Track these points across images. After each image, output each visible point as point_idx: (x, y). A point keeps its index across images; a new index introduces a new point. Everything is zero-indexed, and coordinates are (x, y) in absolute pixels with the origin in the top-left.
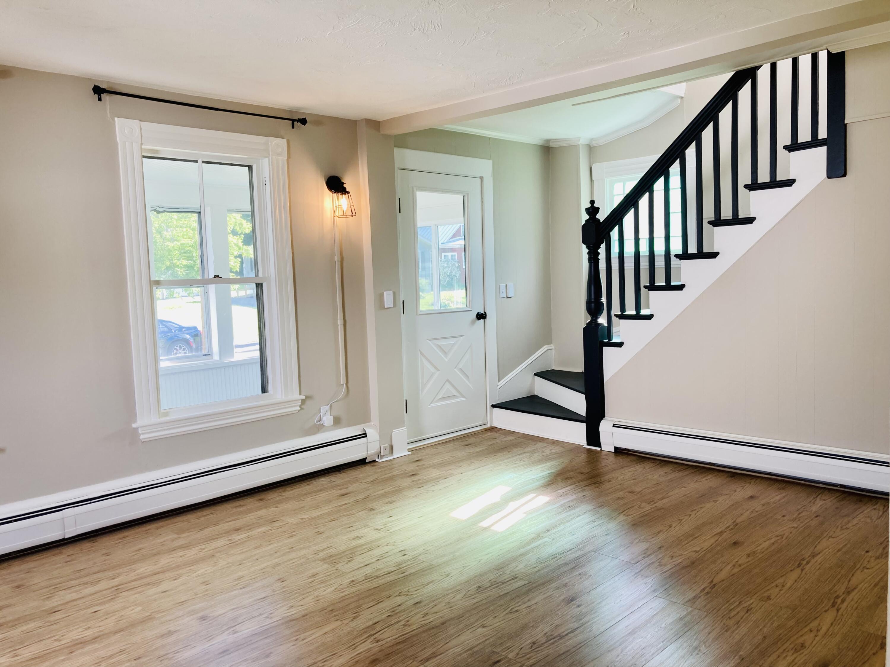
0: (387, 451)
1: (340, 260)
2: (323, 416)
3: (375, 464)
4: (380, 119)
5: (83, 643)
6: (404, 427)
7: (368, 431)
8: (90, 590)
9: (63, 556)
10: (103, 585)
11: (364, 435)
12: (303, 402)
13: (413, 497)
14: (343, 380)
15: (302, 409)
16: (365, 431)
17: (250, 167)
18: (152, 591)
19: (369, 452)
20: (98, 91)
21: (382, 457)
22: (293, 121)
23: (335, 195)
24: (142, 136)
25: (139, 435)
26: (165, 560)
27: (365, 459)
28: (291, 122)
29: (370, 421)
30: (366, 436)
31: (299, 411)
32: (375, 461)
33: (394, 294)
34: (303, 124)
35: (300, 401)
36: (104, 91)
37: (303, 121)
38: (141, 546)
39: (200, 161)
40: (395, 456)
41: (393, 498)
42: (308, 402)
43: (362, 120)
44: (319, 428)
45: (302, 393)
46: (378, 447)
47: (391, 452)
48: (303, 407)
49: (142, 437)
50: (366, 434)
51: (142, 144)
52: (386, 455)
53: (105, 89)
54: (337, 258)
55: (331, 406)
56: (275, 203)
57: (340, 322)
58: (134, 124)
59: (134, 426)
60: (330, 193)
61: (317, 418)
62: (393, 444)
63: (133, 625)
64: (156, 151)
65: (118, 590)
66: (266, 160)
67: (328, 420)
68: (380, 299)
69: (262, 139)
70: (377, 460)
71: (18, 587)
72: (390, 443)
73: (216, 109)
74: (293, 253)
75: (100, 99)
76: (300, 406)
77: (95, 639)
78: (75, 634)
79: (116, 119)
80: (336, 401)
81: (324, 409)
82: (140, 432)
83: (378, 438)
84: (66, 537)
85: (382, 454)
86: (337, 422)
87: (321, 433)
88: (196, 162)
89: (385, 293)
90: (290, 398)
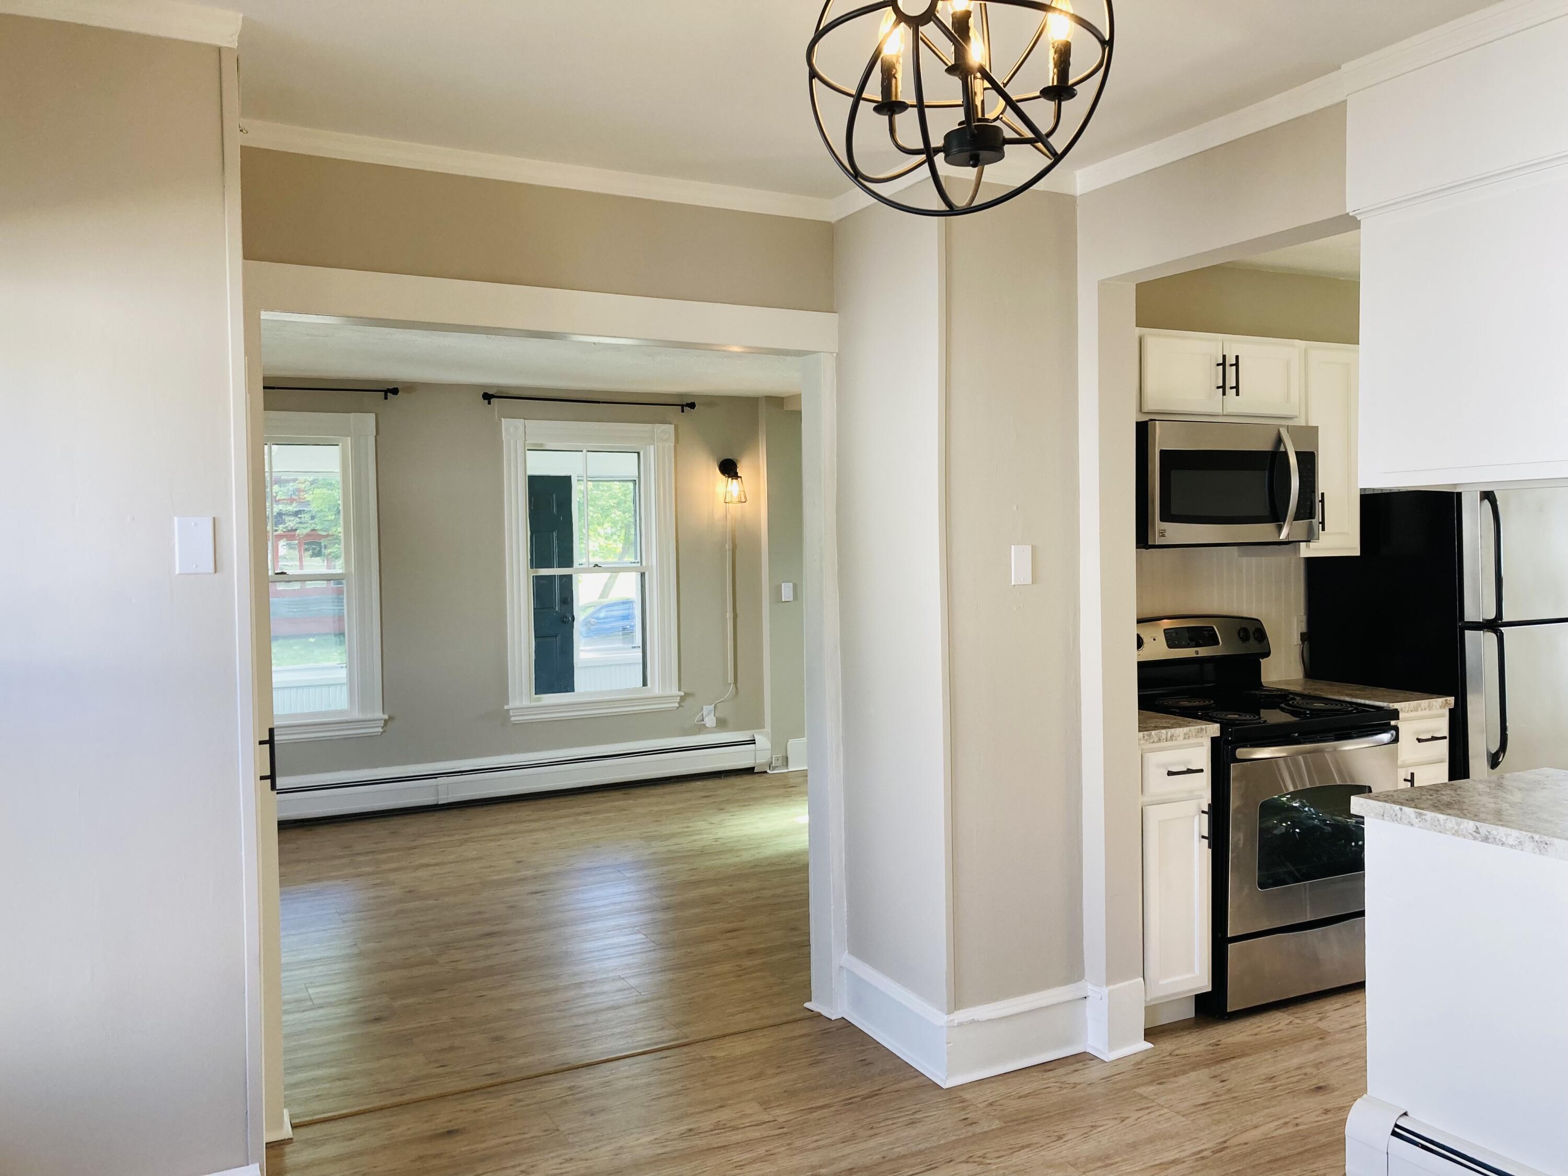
0: (780, 763)
1: (731, 548)
2: (706, 716)
3: (766, 775)
4: (783, 396)
5: (428, 865)
6: (804, 737)
7: (757, 738)
8: (448, 839)
9: (434, 818)
10: (457, 837)
11: (753, 742)
12: (683, 699)
13: (772, 804)
14: (730, 679)
15: (680, 706)
16: (754, 737)
17: (639, 453)
18: (493, 844)
19: (757, 761)
20: (487, 397)
21: (774, 768)
22: (682, 406)
23: (730, 479)
24: (525, 433)
25: (510, 717)
26: (511, 827)
27: (753, 768)
28: (680, 407)
29: (764, 727)
30: (755, 743)
31: (678, 708)
32: (766, 772)
33: (795, 586)
34: (691, 408)
35: (679, 698)
36: (493, 396)
37: (692, 406)
38: (499, 817)
39: (585, 451)
40: (790, 770)
41: (751, 803)
42: (689, 701)
43: (763, 397)
44: (701, 728)
45: (682, 689)
46: (770, 756)
47: (785, 764)
48: (682, 704)
49: (513, 719)
50: (754, 740)
51: (525, 440)
52: (780, 767)
53: (493, 395)
54: (728, 546)
55: (715, 707)
56: (658, 491)
57: (729, 615)
58: (519, 423)
59: (506, 707)
60: (724, 477)
61: (698, 717)
62: (789, 756)
63: (467, 860)
64: (541, 445)
65: (466, 841)
66: (652, 447)
67: (710, 721)
68: (776, 592)
69: (648, 427)
70: (768, 771)
71: (394, 833)
72: (784, 754)
73: (599, 402)
74: (677, 541)
75: (489, 403)
76: (679, 703)
77: (436, 865)
78: (424, 861)
79: (503, 419)
80: (722, 701)
81: (707, 709)
82: (511, 714)
83: (769, 746)
84: (439, 803)
85: (773, 765)
86: (722, 724)
87: (704, 734)
88: (582, 451)
89: (783, 584)
90: (668, 693)
